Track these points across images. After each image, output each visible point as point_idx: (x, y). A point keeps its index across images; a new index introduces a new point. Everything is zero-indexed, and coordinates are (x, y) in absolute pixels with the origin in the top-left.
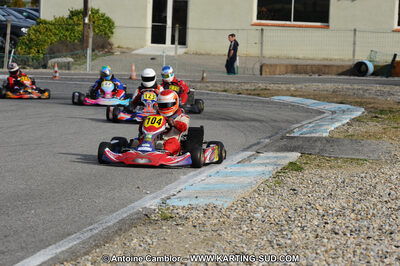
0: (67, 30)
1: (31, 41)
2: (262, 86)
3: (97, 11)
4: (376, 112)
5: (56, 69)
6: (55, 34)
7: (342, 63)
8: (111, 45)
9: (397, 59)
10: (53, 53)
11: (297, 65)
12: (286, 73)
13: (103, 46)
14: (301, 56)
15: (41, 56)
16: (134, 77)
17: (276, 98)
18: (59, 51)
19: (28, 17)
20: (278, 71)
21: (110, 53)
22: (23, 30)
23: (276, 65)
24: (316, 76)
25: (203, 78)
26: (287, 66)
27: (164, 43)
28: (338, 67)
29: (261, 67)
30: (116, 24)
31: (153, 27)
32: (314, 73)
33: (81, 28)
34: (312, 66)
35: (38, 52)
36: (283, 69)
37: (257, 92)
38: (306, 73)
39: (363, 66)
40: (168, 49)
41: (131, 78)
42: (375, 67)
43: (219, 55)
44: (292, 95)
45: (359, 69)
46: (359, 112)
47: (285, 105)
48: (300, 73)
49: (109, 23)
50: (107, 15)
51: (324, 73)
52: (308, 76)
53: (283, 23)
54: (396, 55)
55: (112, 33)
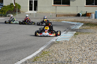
0: (10, 8)
1: (3, 10)
2: (58, 19)
3: (17, 3)
4: (86, 24)
6: (8, 9)
7: (75, 14)
8: (20, 11)
10: (8, 13)
13: (19, 11)
14: (64, 13)
15: (5, 14)
17: (62, 22)
18: (9, 13)
21: (20, 13)
23: (60, 15)
24: (69, 17)
26: (62, 15)
27: (32, 10)
28: (74, 15)
29: (56, 15)
31: (29, 6)
33: (13, 7)
34: (68, 15)
35: (4, 13)
36: (61, 15)
37: (57, 21)
39: (79, 15)
40: (33, 12)
42: (82, 14)
43: (45, 13)
44: (66, 21)
45: (78, 15)
46: (83, 24)
47: (66, 23)
48: (65, 16)
49: (20, 6)
50: (19, 4)
51: (71, 16)
52: (67, 17)
53: (60, 5)
54: (87, 12)
55: (20, 8)
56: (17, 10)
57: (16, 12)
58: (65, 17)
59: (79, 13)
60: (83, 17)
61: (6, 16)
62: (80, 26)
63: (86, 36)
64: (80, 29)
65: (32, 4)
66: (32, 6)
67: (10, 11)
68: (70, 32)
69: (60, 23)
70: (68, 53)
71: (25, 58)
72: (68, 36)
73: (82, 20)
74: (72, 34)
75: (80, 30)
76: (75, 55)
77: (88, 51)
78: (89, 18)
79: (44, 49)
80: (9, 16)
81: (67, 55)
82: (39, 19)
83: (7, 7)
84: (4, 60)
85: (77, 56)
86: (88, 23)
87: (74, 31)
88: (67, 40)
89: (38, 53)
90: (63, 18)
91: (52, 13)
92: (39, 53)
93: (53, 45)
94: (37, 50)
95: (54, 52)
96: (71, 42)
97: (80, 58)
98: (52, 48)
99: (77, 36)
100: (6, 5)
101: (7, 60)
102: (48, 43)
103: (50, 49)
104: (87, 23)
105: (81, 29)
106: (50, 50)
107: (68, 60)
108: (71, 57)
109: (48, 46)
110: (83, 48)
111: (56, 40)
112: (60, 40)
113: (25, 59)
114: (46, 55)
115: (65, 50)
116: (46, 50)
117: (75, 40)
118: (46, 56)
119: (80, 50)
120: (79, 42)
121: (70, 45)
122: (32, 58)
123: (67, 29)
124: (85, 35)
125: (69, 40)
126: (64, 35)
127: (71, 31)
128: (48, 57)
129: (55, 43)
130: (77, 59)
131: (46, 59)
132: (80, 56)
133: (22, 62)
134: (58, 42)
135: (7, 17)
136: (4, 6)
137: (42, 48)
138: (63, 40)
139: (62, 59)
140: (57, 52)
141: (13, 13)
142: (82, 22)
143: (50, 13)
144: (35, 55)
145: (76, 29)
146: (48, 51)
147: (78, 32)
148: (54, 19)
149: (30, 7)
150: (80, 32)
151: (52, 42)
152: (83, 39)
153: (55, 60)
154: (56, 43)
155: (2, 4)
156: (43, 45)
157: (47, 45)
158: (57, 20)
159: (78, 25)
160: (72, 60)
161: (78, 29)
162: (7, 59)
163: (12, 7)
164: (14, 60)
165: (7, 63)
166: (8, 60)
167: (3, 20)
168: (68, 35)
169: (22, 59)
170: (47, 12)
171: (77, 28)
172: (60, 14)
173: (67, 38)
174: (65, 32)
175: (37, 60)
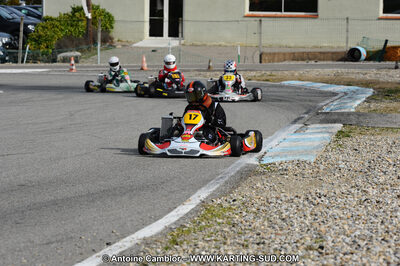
0: (72, 26)
1: (40, 36)
2: (268, 73)
3: (98, 7)
4: (386, 92)
5: (73, 62)
6: (62, 30)
7: (338, 50)
8: (111, 39)
9: (389, 45)
10: (61, 47)
11: (294, 53)
12: (285, 60)
13: (107, 40)
14: (292, 45)
15: (51, 51)
16: (145, 67)
17: (286, 83)
18: (66, 47)
19: (28, 15)
20: (276, 59)
21: (112, 46)
22: (30, 27)
23: (274, 54)
24: (313, 62)
25: (209, 67)
26: (284, 54)
27: (162, 35)
28: (333, 53)
29: (261, 56)
30: (115, 19)
31: (151, 20)
32: (310, 59)
33: (84, 23)
34: (308, 53)
35: (47, 47)
36: (281, 57)
37: (264, 78)
38: (303, 60)
39: (356, 53)
40: (165, 41)
41: (142, 69)
42: (368, 53)
43: (215, 46)
44: (300, 80)
45: (353, 55)
47: (299, 88)
48: (298, 60)
49: (109, 18)
50: (107, 10)
51: (320, 60)
52: (305, 63)
53: (274, 13)
54: (387, 41)
55: (112, 28)
56: (99, 35)
57: (95, 43)
58: (300, 63)
59: (353, 46)
60: (371, 63)
61: (54, 61)
62: (358, 102)
63: (383, 141)
64: (358, 114)
65: (162, 11)
66: (163, 16)
67: (69, 37)
68: (318, 126)
69: (276, 86)
70: (308, 213)
71: (133, 233)
72: (309, 143)
73: (368, 77)
74: (326, 135)
75: (361, 119)
76: (338, 221)
77: (394, 205)
78: (397, 68)
79: (213, 196)
80: (65, 60)
81: (307, 222)
82: (188, 71)
83: (57, 23)
84: (47, 244)
85: (346, 227)
86: (393, 87)
87: (335, 122)
88: (305, 159)
89: (187, 214)
90: (288, 68)
91: (245, 48)
92: (190, 213)
93: (245, 179)
94: (181, 201)
95: (254, 209)
96: (322, 167)
97: (358, 233)
98: (245, 192)
99: (348, 142)
100: (55, 15)
101: (57, 242)
102: (227, 170)
103: (235, 195)
104: (388, 87)
105: (363, 114)
106: (234, 201)
107: (308, 241)
108: (323, 228)
109: (226, 182)
110: (372, 192)
111: (260, 159)
112: (277, 160)
113: (133, 236)
114: (221, 221)
115: (296, 200)
116: (219, 201)
117: (337, 160)
118: (219, 224)
119: (360, 203)
120: (356, 166)
121: (317, 178)
122: (161, 233)
123: (306, 113)
124: (379, 137)
125: (313, 160)
126: (295, 137)
127: (322, 122)
128: (226, 229)
129: (257, 173)
130: (348, 240)
131: (219, 238)
132: (362, 226)
133: (121, 250)
134: (270, 169)
135: (57, 64)
136: (46, 20)
137: (203, 194)
138: (290, 158)
139: (283, 238)
140: (263, 208)
141: (85, 47)
142: (367, 84)
143: (234, 48)
144: (175, 223)
145: (342, 114)
146: (226, 205)
147: (351, 125)
148: (253, 73)
149: (152, 22)
150: (358, 124)
151: (242, 168)
152: (369, 156)
153: (258, 244)
154: (261, 170)
155: (36, 8)
156: (208, 181)
157: (222, 181)
158: (263, 75)
159: (351, 96)
160: (325, 243)
161: (349, 114)
162: (60, 237)
163: (78, 21)
164: (87, 241)
165: (60, 254)
166: (61, 241)
167: (40, 74)
168: (310, 136)
169: (119, 239)
170: (223, 43)
171: (346, 110)
172: (277, 51)
173: (307, 152)
174: (298, 126)
175: (182, 243)
